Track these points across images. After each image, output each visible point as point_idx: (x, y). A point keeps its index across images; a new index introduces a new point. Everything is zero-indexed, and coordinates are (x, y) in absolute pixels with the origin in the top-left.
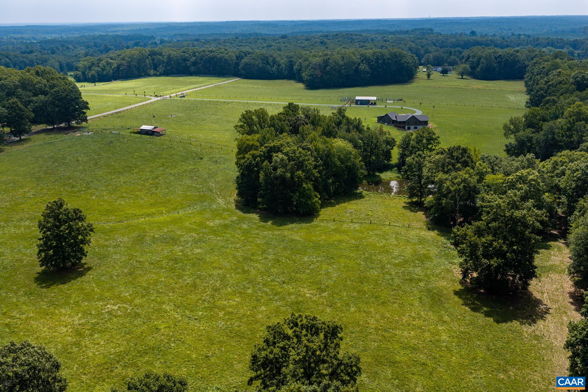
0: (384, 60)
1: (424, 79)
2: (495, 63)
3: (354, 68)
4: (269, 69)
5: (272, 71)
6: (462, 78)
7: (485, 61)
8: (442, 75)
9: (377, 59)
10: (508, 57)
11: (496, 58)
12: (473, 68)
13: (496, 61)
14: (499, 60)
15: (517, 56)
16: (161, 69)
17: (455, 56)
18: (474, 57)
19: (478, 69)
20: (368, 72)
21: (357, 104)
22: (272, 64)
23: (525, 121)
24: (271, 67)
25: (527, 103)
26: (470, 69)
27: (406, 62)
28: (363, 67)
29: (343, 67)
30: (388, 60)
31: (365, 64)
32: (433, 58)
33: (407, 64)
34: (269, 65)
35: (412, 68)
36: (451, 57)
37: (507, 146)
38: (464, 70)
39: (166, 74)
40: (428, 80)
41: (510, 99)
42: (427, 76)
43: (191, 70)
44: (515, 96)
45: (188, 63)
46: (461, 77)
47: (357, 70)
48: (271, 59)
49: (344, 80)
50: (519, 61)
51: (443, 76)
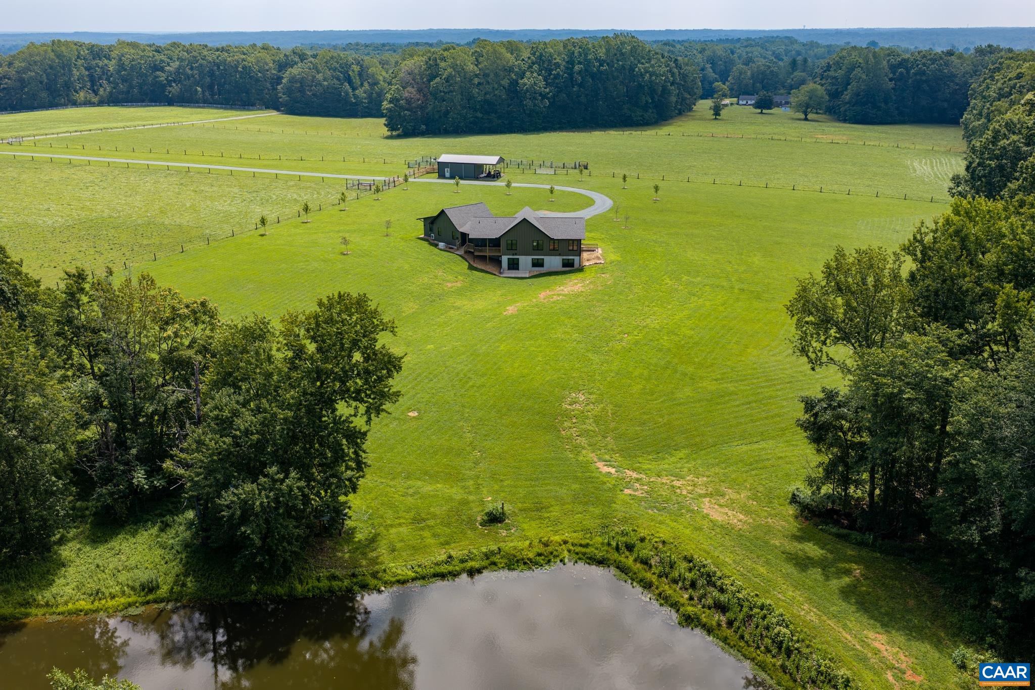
0: (588, 63)
1: (705, 120)
2: (891, 80)
3: (505, 82)
4: (347, 94)
5: (356, 97)
6: (806, 119)
7: (864, 77)
8: (760, 111)
9: (571, 62)
10: (924, 64)
11: (893, 68)
12: (835, 95)
13: (891, 76)
14: (901, 73)
15: (947, 64)
16: (105, 89)
17: (804, 71)
18: (838, 65)
19: (847, 96)
20: (544, 96)
21: (442, 176)
22: (357, 81)
23: (912, 276)
24: (354, 89)
25: (956, 180)
26: (827, 97)
27: (647, 72)
28: (532, 80)
29: (476, 81)
30: (601, 65)
31: (535, 75)
32: (753, 76)
33: (651, 76)
34: (350, 82)
35: (664, 89)
36: (795, 74)
37: (809, 405)
38: (810, 98)
39: (114, 100)
40: (716, 122)
41: (915, 171)
42: (712, 112)
43: (170, 92)
44: (932, 163)
45: (162, 77)
46: (803, 116)
47: (514, 90)
48: (356, 68)
49: (479, 115)
50: (953, 76)
51: (761, 113)
